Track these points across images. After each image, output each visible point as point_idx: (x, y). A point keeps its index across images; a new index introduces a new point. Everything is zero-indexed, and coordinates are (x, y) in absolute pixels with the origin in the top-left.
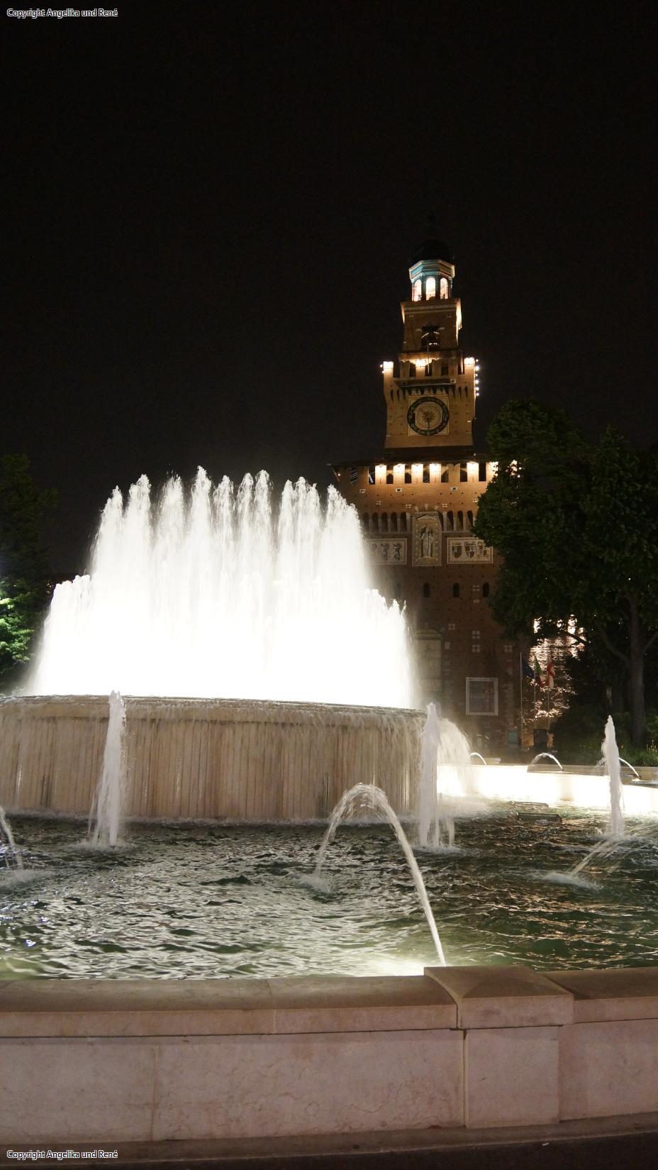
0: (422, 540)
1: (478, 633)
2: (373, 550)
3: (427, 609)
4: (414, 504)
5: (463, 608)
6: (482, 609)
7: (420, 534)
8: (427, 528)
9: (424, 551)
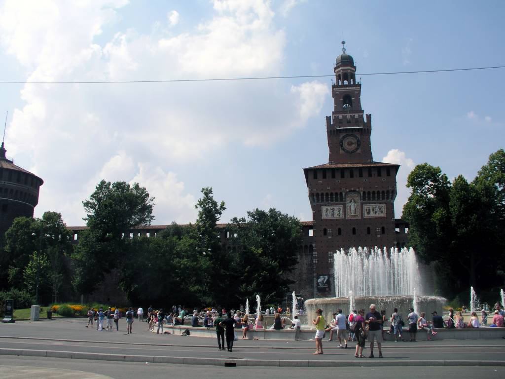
0: (351, 206)
2: (327, 211)
3: (355, 241)
4: (346, 188)
5: (372, 240)
6: (381, 240)
7: (350, 203)
8: (353, 200)
9: (352, 212)
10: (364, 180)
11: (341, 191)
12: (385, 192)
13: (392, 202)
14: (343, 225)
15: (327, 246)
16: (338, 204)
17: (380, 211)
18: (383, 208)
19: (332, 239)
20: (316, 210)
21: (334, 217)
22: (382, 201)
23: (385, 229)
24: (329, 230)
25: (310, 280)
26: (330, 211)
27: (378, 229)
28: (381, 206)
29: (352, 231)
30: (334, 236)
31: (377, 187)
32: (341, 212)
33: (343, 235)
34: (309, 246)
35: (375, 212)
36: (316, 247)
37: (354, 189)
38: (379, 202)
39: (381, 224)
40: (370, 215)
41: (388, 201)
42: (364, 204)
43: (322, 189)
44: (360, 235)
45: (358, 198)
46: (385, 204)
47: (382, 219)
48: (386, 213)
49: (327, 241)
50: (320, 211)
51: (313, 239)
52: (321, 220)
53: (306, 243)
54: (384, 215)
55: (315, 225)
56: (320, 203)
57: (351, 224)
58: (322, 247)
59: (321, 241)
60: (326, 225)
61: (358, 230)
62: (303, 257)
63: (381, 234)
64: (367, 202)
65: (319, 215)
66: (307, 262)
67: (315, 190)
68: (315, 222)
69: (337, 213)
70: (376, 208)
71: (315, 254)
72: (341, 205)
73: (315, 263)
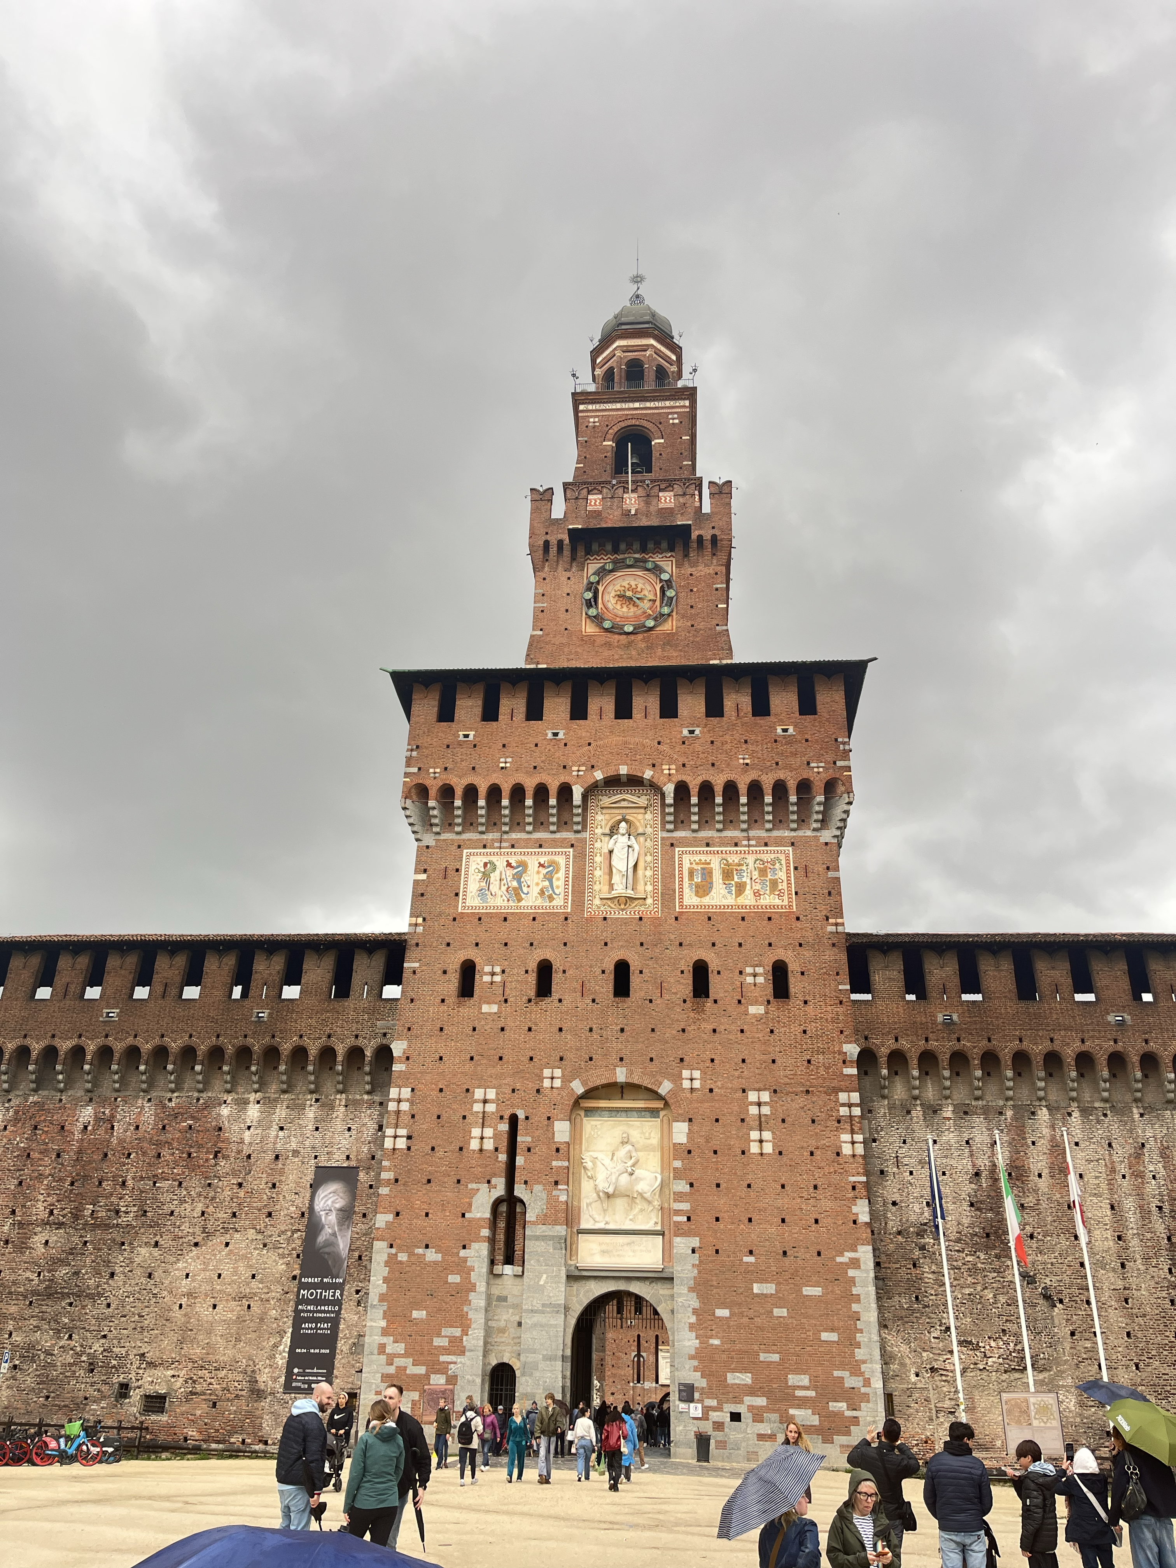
0: (611, 852)
2: (486, 876)
3: (622, 1030)
4: (593, 767)
5: (720, 1029)
6: (772, 1031)
7: (607, 838)
8: (623, 824)
9: (616, 879)
10: (685, 732)
11: (567, 779)
12: (792, 785)
13: (827, 836)
14: (565, 944)
15: (469, 1056)
16: (546, 840)
17: (763, 883)
18: (777, 866)
19: (498, 1015)
20: (435, 869)
21: (520, 904)
22: (776, 833)
23: (790, 975)
24: (488, 969)
25: (356, 1254)
26: (503, 876)
27: (749, 970)
28: (766, 857)
29: (612, 976)
30: (510, 1000)
31: (748, 761)
32: (558, 879)
33: (560, 1001)
34: (368, 1053)
35: (736, 886)
36: (408, 1058)
37: (631, 773)
38: (758, 839)
39: (770, 945)
40: (707, 898)
41: (809, 833)
42: (678, 847)
43: (474, 768)
44: (651, 1001)
45: (649, 816)
46: (790, 849)
47: (773, 921)
48: (796, 893)
49: (474, 1029)
50: (451, 873)
51: (400, 1015)
52: (454, 919)
53: (357, 1036)
54: (786, 903)
55: (417, 945)
56: (458, 837)
57: (608, 941)
58: (441, 1058)
59: (439, 1026)
60: (477, 944)
61: (641, 972)
62: (334, 1116)
63: (769, 1002)
64: (695, 835)
65: (444, 895)
66: (354, 1149)
67: (438, 770)
68: (420, 929)
69: (540, 887)
70: (744, 868)
71: (396, 1097)
72: (561, 847)
73: (394, 1149)
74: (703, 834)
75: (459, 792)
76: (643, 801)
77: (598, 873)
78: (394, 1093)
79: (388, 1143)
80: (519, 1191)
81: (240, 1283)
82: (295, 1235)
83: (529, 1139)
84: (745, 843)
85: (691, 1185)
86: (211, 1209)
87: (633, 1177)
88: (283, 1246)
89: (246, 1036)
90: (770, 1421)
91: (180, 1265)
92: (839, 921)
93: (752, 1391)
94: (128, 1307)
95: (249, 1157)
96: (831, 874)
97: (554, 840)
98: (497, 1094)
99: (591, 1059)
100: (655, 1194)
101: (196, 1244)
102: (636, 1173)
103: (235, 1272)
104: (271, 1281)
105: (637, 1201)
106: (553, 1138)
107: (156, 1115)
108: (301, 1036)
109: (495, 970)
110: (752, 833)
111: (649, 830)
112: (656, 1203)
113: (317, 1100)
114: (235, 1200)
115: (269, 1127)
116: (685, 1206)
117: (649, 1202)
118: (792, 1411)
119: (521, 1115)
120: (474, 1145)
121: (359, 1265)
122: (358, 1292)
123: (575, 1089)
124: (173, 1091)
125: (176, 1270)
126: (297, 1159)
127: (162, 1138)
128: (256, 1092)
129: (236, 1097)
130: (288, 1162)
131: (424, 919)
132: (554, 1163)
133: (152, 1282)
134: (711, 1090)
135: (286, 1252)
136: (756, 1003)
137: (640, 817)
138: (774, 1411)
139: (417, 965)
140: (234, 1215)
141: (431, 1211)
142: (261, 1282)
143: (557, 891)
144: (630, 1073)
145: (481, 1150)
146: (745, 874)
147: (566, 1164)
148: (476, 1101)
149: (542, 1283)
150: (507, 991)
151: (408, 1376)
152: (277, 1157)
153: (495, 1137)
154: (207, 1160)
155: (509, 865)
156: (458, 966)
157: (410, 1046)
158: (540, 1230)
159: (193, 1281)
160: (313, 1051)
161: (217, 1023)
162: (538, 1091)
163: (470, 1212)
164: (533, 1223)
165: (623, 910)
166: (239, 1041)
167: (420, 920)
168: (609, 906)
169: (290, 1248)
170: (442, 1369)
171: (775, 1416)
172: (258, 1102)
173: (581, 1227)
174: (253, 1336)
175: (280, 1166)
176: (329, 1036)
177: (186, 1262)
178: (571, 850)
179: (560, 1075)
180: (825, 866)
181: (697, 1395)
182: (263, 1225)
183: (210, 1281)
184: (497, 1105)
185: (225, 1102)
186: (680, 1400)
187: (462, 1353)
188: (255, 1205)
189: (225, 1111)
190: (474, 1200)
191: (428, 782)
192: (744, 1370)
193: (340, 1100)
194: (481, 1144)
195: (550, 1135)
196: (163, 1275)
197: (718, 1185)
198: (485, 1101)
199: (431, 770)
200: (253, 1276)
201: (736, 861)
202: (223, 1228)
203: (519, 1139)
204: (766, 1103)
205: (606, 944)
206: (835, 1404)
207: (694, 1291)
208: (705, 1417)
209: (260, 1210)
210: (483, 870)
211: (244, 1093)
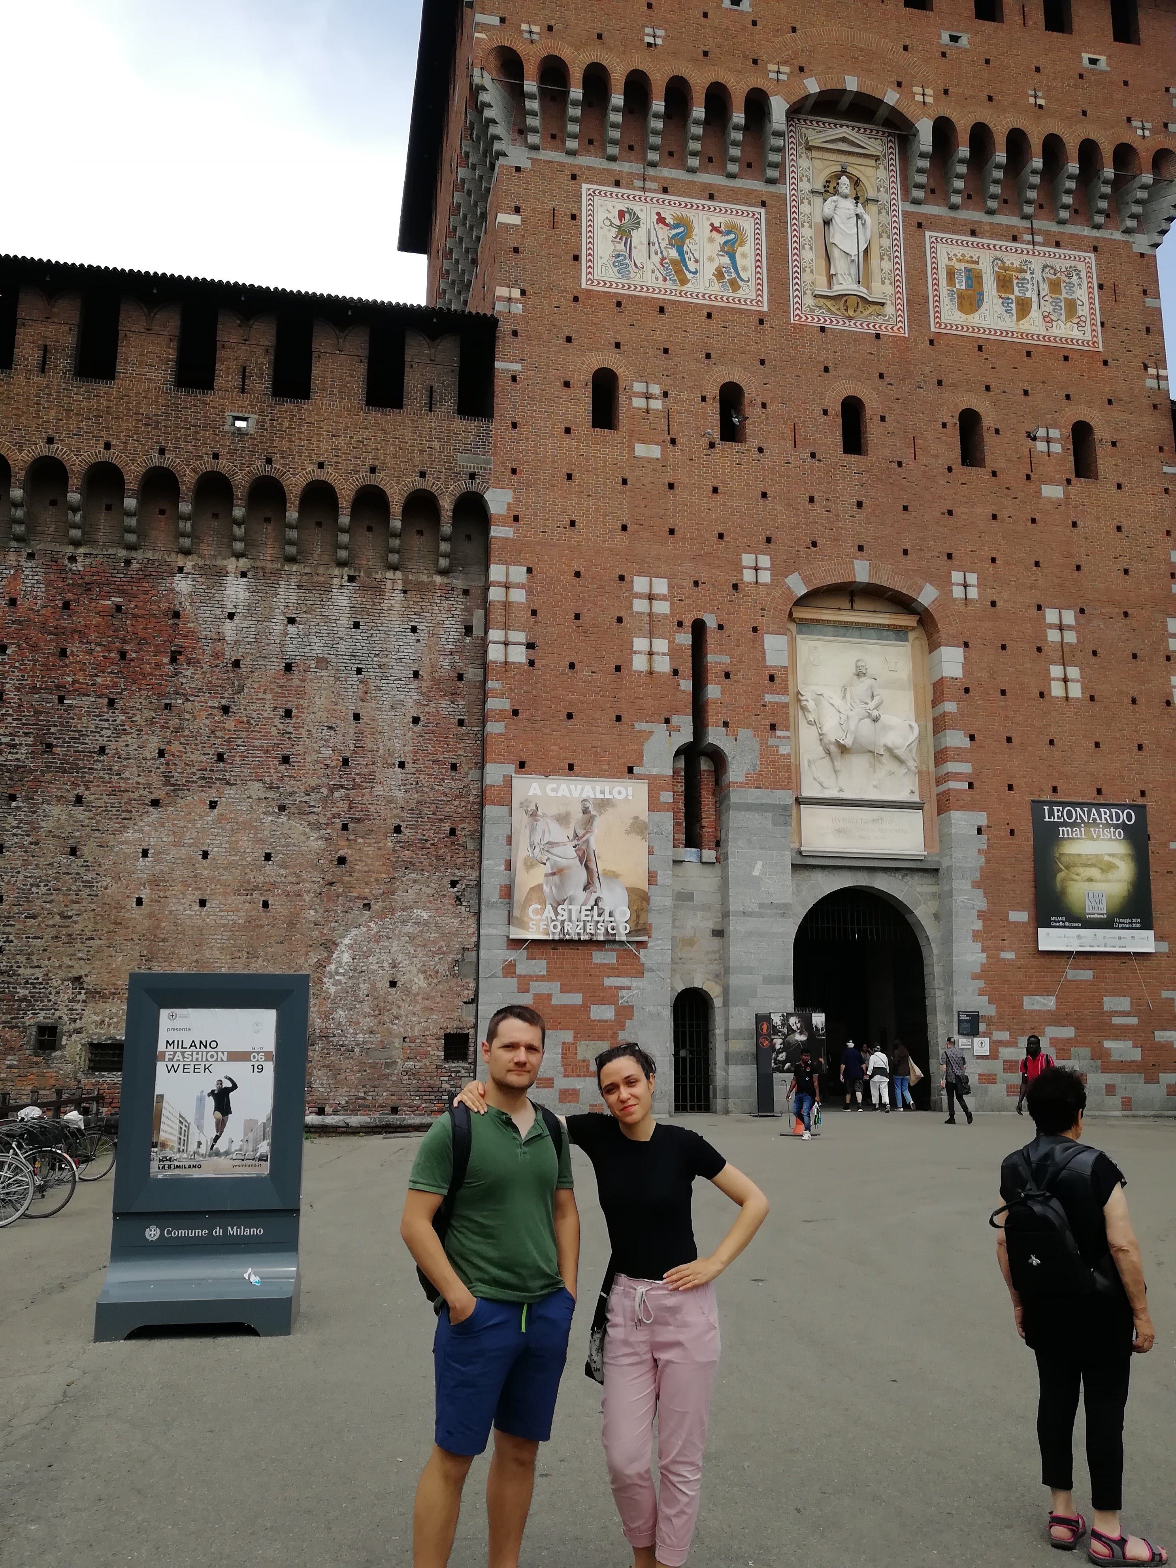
0: (827, 222)
1: (1069, 617)
3: (860, 504)
4: (801, 69)
5: (1003, 515)
6: (1074, 524)
7: (818, 200)
8: (844, 179)
9: (840, 265)
10: (945, 38)
11: (760, 84)
12: (1107, 150)
13: (1140, 242)
14: (762, 362)
15: (619, 525)
16: (721, 188)
17: (1056, 303)
18: (1075, 277)
19: (663, 463)
20: (534, 210)
21: (685, 288)
22: (1070, 229)
23: (1098, 445)
24: (639, 387)
25: (447, 827)
26: (654, 239)
27: (1041, 432)
28: (1059, 264)
29: (839, 421)
30: (680, 440)
31: (1041, 102)
32: (744, 256)
33: (761, 450)
34: (446, 505)
35: (1018, 304)
36: (516, 519)
37: (864, 90)
38: (1046, 233)
39: (1068, 397)
40: (976, 315)
41: (1118, 236)
42: (930, 230)
43: (600, 36)
44: (900, 464)
45: (882, 173)
46: (1092, 255)
47: (1070, 363)
48: (1102, 324)
49: (625, 482)
50: (563, 220)
51: (496, 447)
52: (576, 299)
53: (423, 475)
54: (1088, 337)
55: (515, 333)
56: (569, 160)
57: (830, 365)
58: (573, 523)
59: (565, 471)
60: (618, 345)
61: (883, 419)
62: (385, 606)
63: (1069, 481)
64: (953, 214)
65: (555, 256)
66: (426, 660)
67: (536, 29)
68: (517, 308)
69: (716, 265)
70: (1028, 276)
71: (503, 579)
72: (746, 203)
73: (506, 663)
74: (964, 215)
75: (576, 75)
76: (874, 145)
77: (807, 255)
78: (496, 572)
79: (495, 653)
80: (715, 736)
81: (244, 867)
82: (336, 794)
83: (726, 659)
84: (1028, 237)
85: (972, 738)
86: (175, 747)
87: (878, 724)
88: (315, 810)
89: (216, 456)
90: (1078, 1057)
91: (129, 835)
92: (1162, 372)
93: (1056, 1019)
94: (38, 902)
95: (237, 664)
96: (1149, 302)
97: (733, 190)
98: (671, 587)
99: (814, 544)
100: (910, 751)
101: (155, 803)
102: (883, 717)
103: (234, 849)
104: (300, 864)
105: (884, 760)
106: (764, 658)
107: (49, 583)
108: (321, 466)
109: (650, 391)
110: (1037, 224)
111: (883, 197)
112: (912, 764)
113: (351, 579)
114: (219, 734)
115: (269, 619)
116: (965, 768)
117: (901, 761)
118: (1107, 1044)
119: (711, 622)
120: (639, 663)
121: (453, 843)
122: (454, 884)
123: (793, 589)
124: (77, 544)
125: (122, 843)
126: (325, 673)
127: (66, 623)
128: (238, 556)
129: (201, 563)
130: (310, 676)
131: (523, 293)
132: (768, 698)
133: (80, 862)
134: (993, 604)
135: (323, 820)
136: (1051, 482)
137: (870, 171)
138: (1085, 1044)
139: (517, 367)
140: (220, 758)
141: (576, 763)
142: (283, 866)
143: (744, 275)
144: (875, 569)
145: (651, 673)
146: (1029, 286)
147: (784, 699)
148: (639, 596)
149: (756, 872)
150: (674, 428)
151: (555, 1008)
152: (288, 668)
153: (673, 652)
154: (158, 666)
155: (661, 220)
156: (589, 378)
157: (517, 500)
158: (754, 795)
159: (158, 861)
160: (346, 491)
161: (156, 428)
162: (735, 587)
163: (641, 764)
164: (742, 785)
165: (850, 318)
166: (208, 465)
167: (516, 293)
168: (829, 310)
169: (329, 815)
170: (609, 997)
171: (1085, 1051)
172: (244, 575)
173: (804, 794)
174: (279, 949)
175: (296, 682)
176: (373, 470)
177: (141, 831)
178: (762, 211)
179: (769, 566)
180: (1140, 289)
181: (982, 1027)
182: (275, 776)
183: (189, 862)
184: (672, 604)
185: (181, 570)
186: (959, 1033)
187: (639, 972)
188: (257, 743)
189: (183, 585)
190: (646, 747)
191: (520, 48)
192: (1048, 993)
193: (394, 581)
194: (650, 662)
195: (758, 655)
196: (98, 851)
197: (1009, 740)
198: (651, 597)
199: (524, 27)
200: (268, 857)
201: (1016, 264)
202: (204, 778)
203: (711, 658)
204: (1070, 627)
205: (826, 370)
206: (1162, 1033)
207: (979, 887)
208: (993, 1055)
209: (267, 751)
210: (617, 222)
211: (215, 557)
